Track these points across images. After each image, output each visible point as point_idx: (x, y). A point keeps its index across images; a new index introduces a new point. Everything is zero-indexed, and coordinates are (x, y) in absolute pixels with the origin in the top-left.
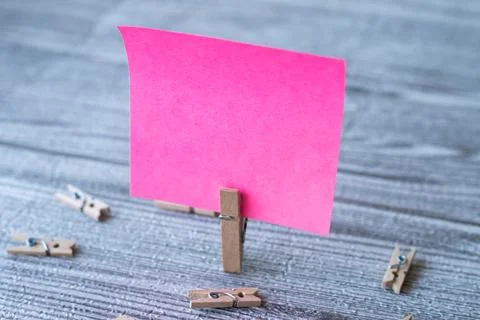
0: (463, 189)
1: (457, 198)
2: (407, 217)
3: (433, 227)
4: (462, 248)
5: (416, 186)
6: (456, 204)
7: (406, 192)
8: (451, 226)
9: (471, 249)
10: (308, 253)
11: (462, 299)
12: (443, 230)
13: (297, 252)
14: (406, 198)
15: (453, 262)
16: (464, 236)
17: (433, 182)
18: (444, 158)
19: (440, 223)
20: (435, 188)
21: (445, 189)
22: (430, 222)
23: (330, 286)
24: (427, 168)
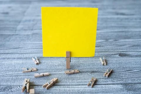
0: (109, 46)
1: (108, 48)
2: (100, 53)
3: (106, 54)
4: (113, 56)
5: (100, 47)
6: (109, 49)
7: (98, 49)
8: (109, 53)
9: (115, 56)
10: (84, 62)
11: (117, 64)
12: (108, 54)
13: (82, 62)
14: (99, 50)
15: (112, 59)
16: (112, 54)
17: (103, 46)
18: (103, 42)
19: (107, 53)
20: (103, 47)
21: (105, 47)
22: (105, 53)
23: (91, 67)
24: (100, 44)
